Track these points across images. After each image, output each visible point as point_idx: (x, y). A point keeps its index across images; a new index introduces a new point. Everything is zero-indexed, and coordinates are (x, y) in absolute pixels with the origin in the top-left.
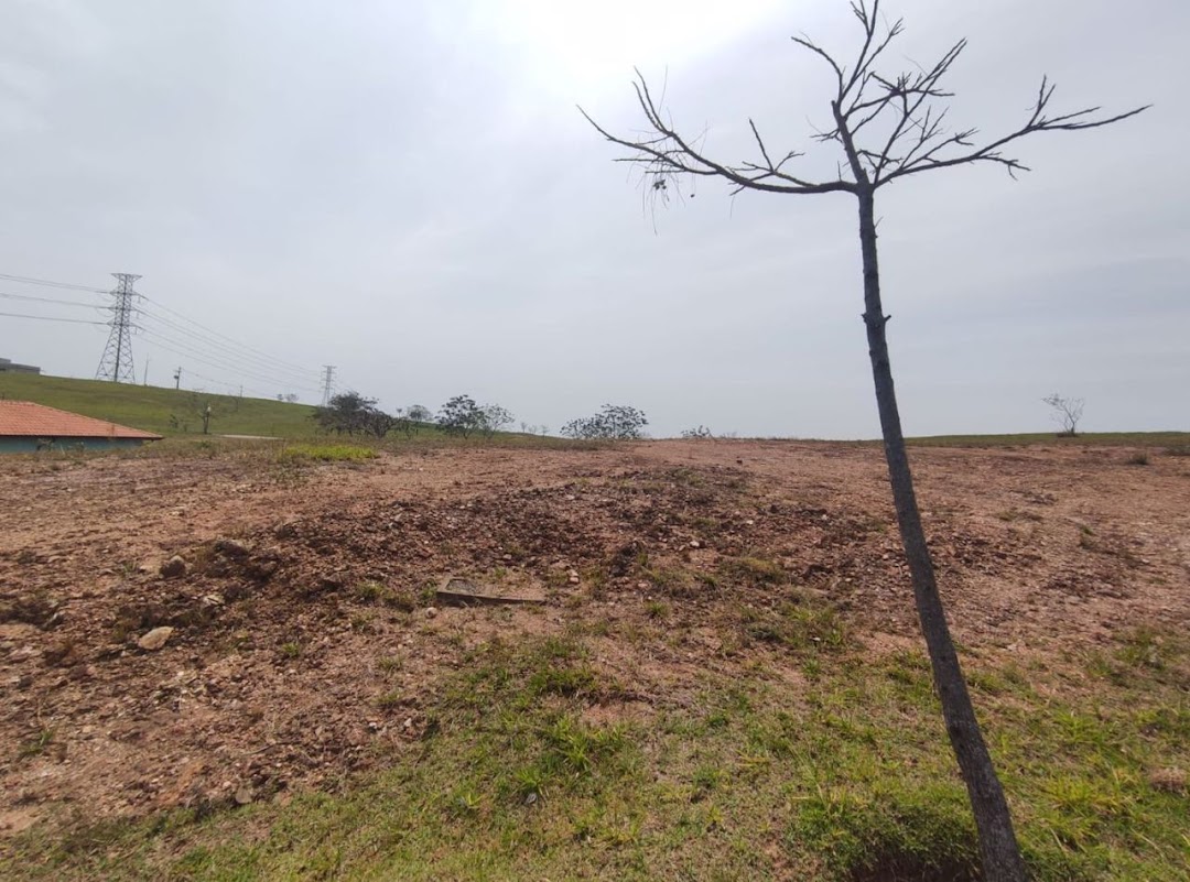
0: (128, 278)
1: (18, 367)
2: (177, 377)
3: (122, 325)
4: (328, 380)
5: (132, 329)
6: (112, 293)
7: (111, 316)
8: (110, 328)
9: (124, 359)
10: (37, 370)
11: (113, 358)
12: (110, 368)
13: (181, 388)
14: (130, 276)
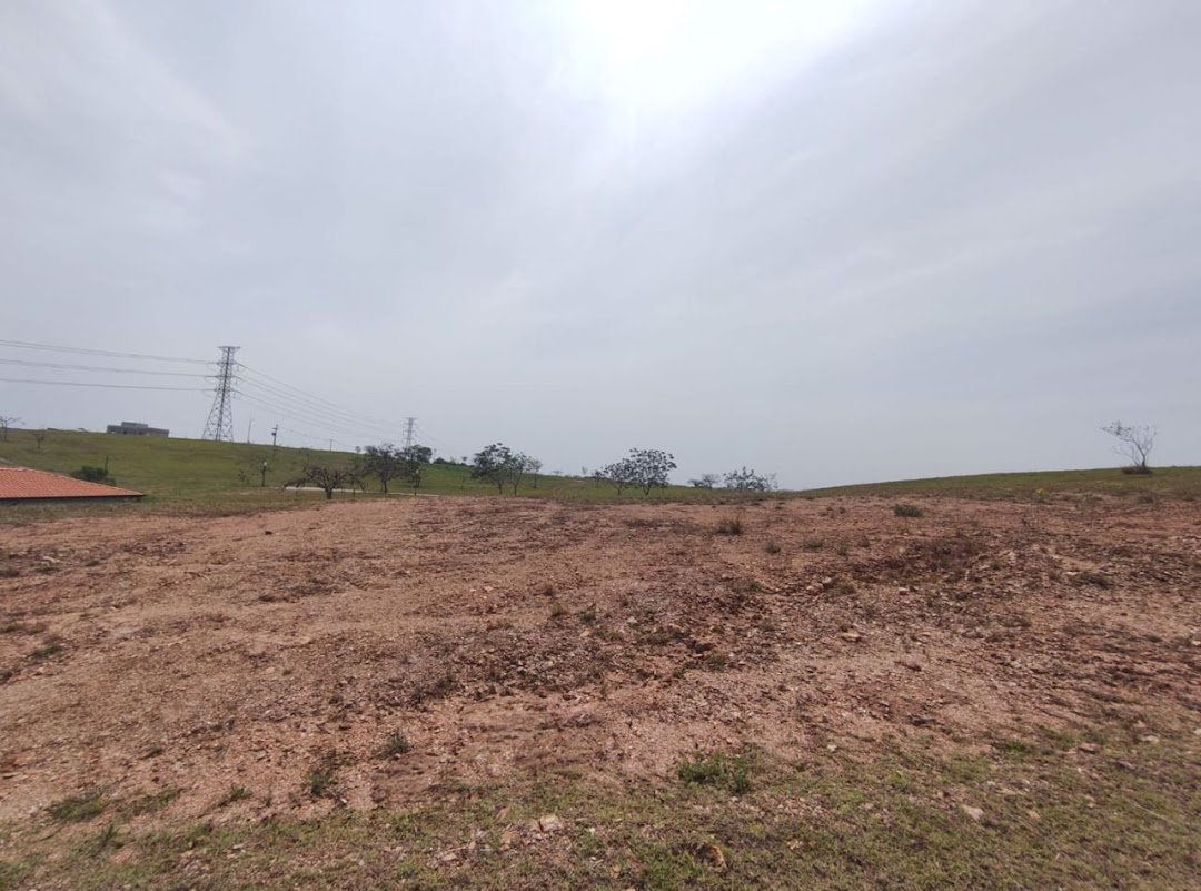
0: (230, 350)
1: (152, 431)
2: (274, 434)
3: (224, 390)
4: (410, 431)
5: (231, 393)
6: (218, 363)
7: (216, 383)
8: (215, 393)
9: (225, 420)
10: (167, 432)
11: (216, 420)
12: (213, 428)
13: (277, 444)
14: (233, 348)
